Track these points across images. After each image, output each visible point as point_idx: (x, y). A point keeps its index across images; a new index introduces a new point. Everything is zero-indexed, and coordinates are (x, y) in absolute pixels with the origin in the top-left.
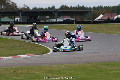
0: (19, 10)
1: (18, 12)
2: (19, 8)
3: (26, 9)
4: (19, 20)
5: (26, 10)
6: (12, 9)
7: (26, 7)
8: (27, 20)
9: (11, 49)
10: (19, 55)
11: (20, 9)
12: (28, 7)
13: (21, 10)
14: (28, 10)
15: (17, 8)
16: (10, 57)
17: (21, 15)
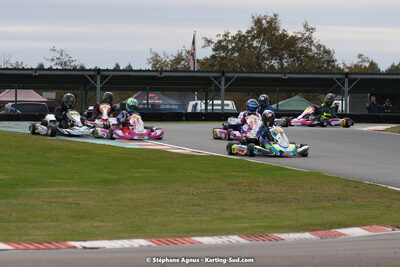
0: (340, 71)
1: (338, 79)
2: (342, 67)
3: (365, 71)
4: (340, 108)
5: (364, 74)
6: (319, 70)
7: (367, 65)
8: (369, 108)
9: (313, 205)
10: (339, 227)
11: (347, 70)
12: (373, 64)
13: (347, 74)
14: (372, 74)
15: (333, 66)
16: (307, 235)
17: (349, 92)
